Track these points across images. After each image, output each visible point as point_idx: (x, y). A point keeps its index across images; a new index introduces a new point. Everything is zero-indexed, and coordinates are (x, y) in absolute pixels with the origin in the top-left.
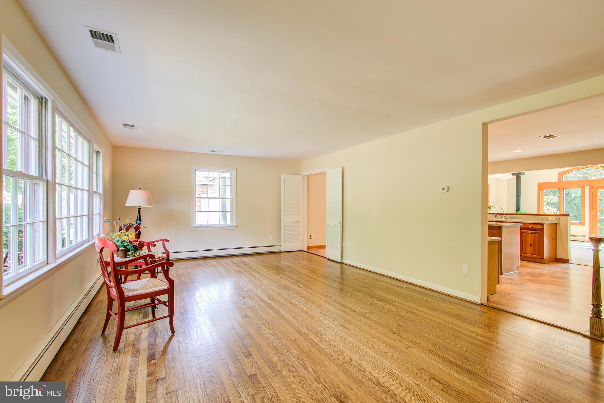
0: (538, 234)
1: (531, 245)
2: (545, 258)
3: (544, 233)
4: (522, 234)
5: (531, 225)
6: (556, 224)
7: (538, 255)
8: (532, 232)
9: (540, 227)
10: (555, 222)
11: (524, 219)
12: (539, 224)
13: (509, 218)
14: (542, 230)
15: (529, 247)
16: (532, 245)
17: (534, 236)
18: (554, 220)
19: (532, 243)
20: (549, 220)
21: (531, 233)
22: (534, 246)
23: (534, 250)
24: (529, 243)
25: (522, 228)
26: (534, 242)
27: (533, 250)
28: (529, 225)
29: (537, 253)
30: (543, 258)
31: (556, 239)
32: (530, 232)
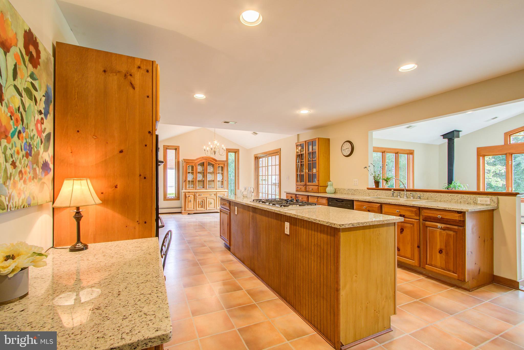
0: (454, 231)
1: (441, 252)
2: (467, 280)
3: (464, 230)
4: (427, 228)
5: (442, 213)
6: (492, 211)
7: (454, 272)
8: (443, 226)
9: (457, 219)
10: (490, 208)
11: (436, 199)
12: (455, 211)
13: (412, 198)
14: (462, 224)
15: (438, 255)
16: (444, 251)
17: (447, 234)
18: (488, 203)
19: (443, 247)
20: (479, 202)
21: (441, 228)
22: (447, 254)
23: (447, 262)
24: (438, 247)
25: (425, 218)
26: (446, 247)
27: (444, 262)
28: (438, 213)
29: (452, 269)
30: (464, 281)
31: (492, 239)
32: (439, 225)
